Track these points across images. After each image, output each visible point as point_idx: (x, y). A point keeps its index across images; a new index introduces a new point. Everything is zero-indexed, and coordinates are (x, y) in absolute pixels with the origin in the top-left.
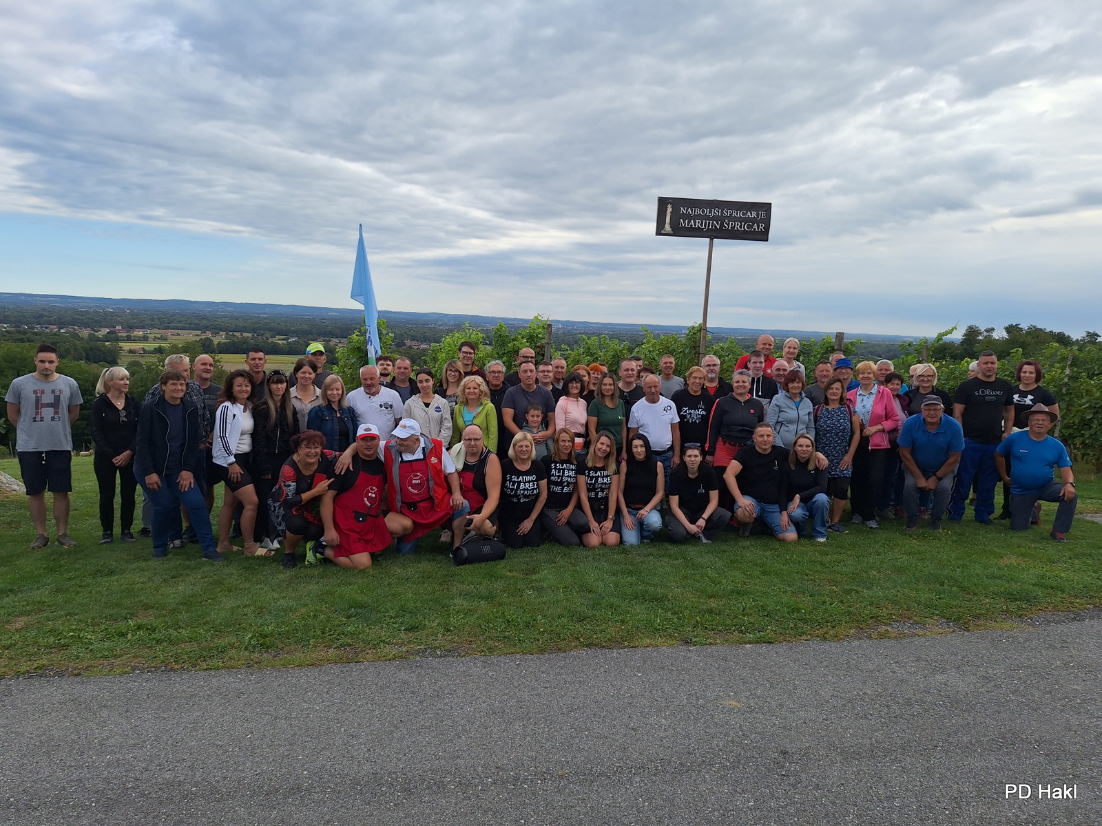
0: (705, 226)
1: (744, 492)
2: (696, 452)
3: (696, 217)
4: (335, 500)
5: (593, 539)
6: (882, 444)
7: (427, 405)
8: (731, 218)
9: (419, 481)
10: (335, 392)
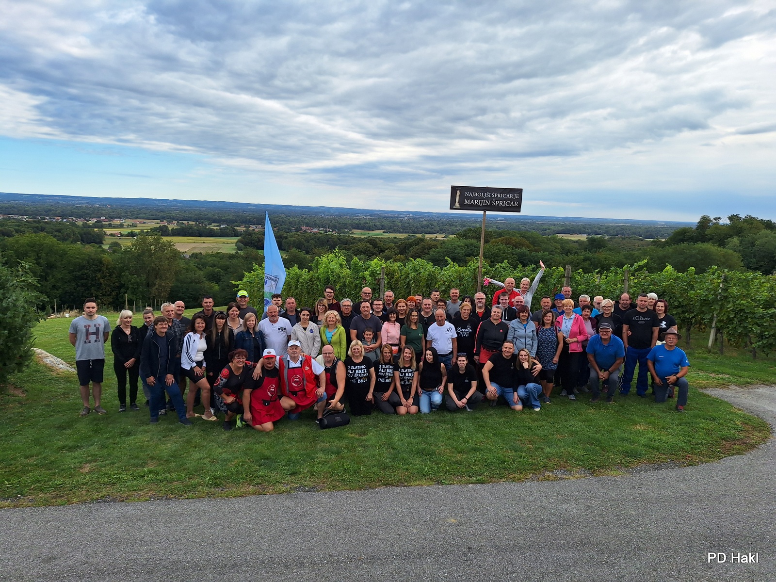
0: (481, 203)
1: (492, 380)
2: (464, 358)
3: (474, 198)
4: (251, 393)
5: (402, 410)
6: (577, 349)
7: (305, 329)
8: (497, 199)
9: (298, 380)
10: (251, 322)
